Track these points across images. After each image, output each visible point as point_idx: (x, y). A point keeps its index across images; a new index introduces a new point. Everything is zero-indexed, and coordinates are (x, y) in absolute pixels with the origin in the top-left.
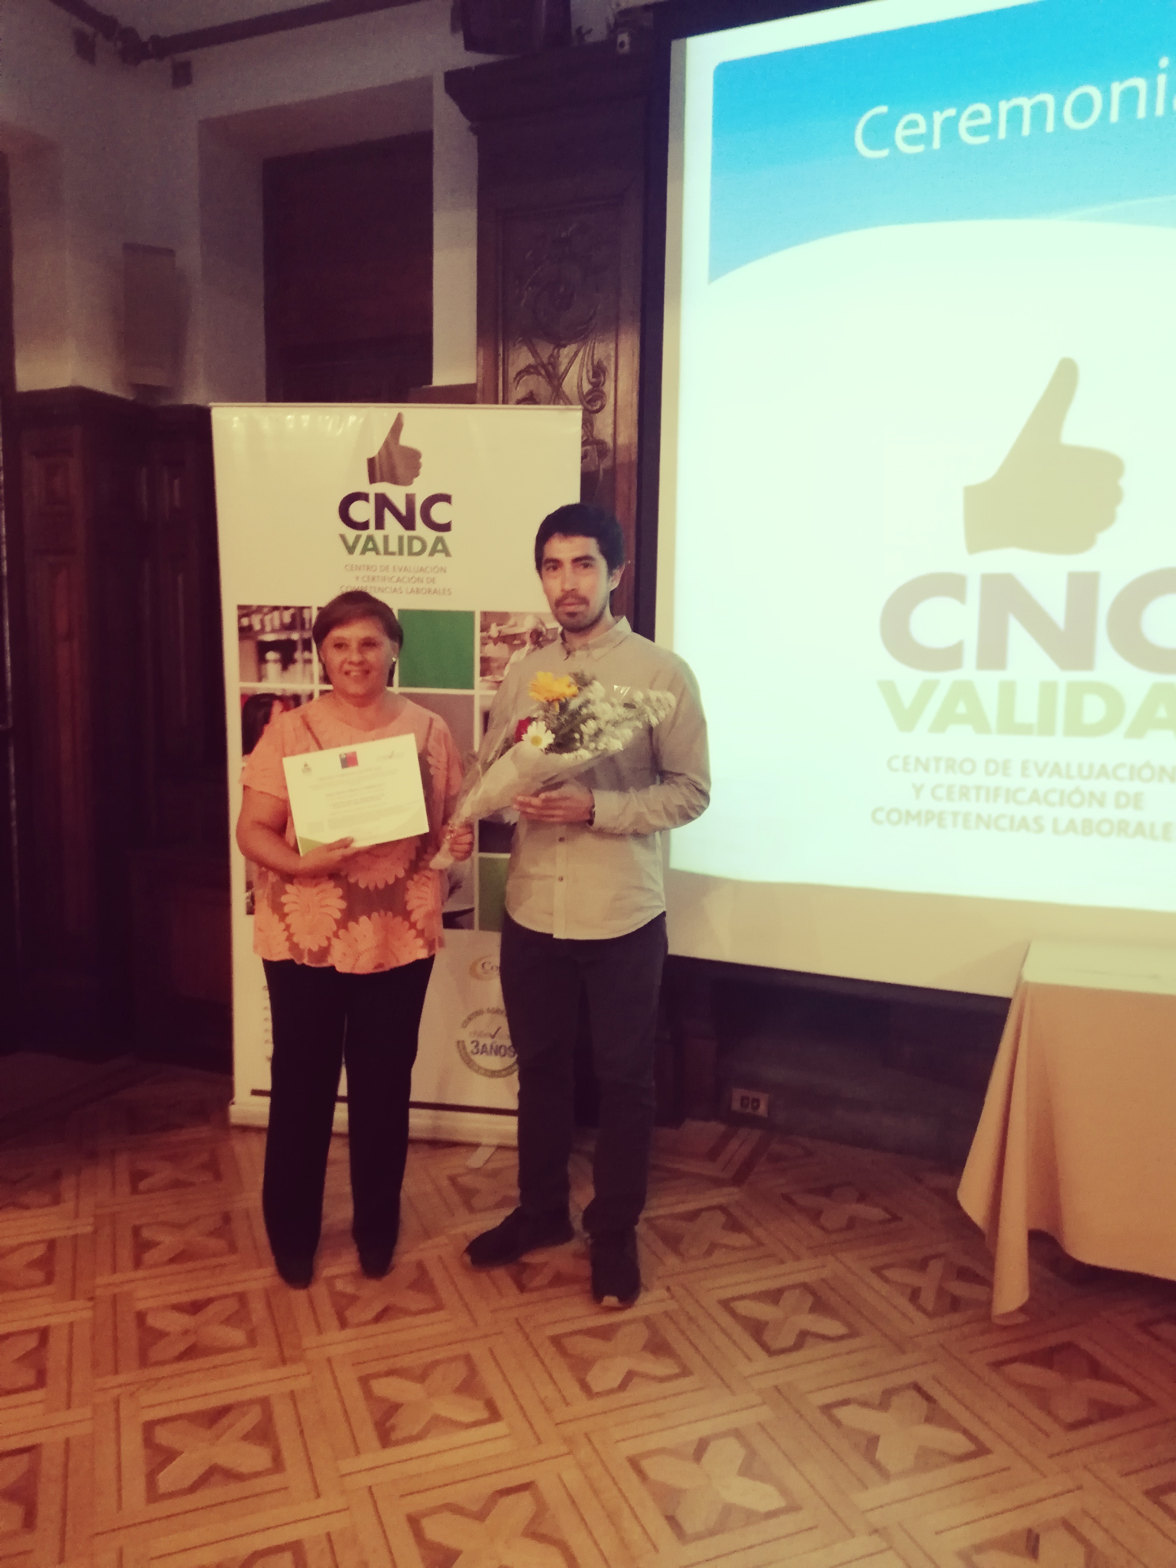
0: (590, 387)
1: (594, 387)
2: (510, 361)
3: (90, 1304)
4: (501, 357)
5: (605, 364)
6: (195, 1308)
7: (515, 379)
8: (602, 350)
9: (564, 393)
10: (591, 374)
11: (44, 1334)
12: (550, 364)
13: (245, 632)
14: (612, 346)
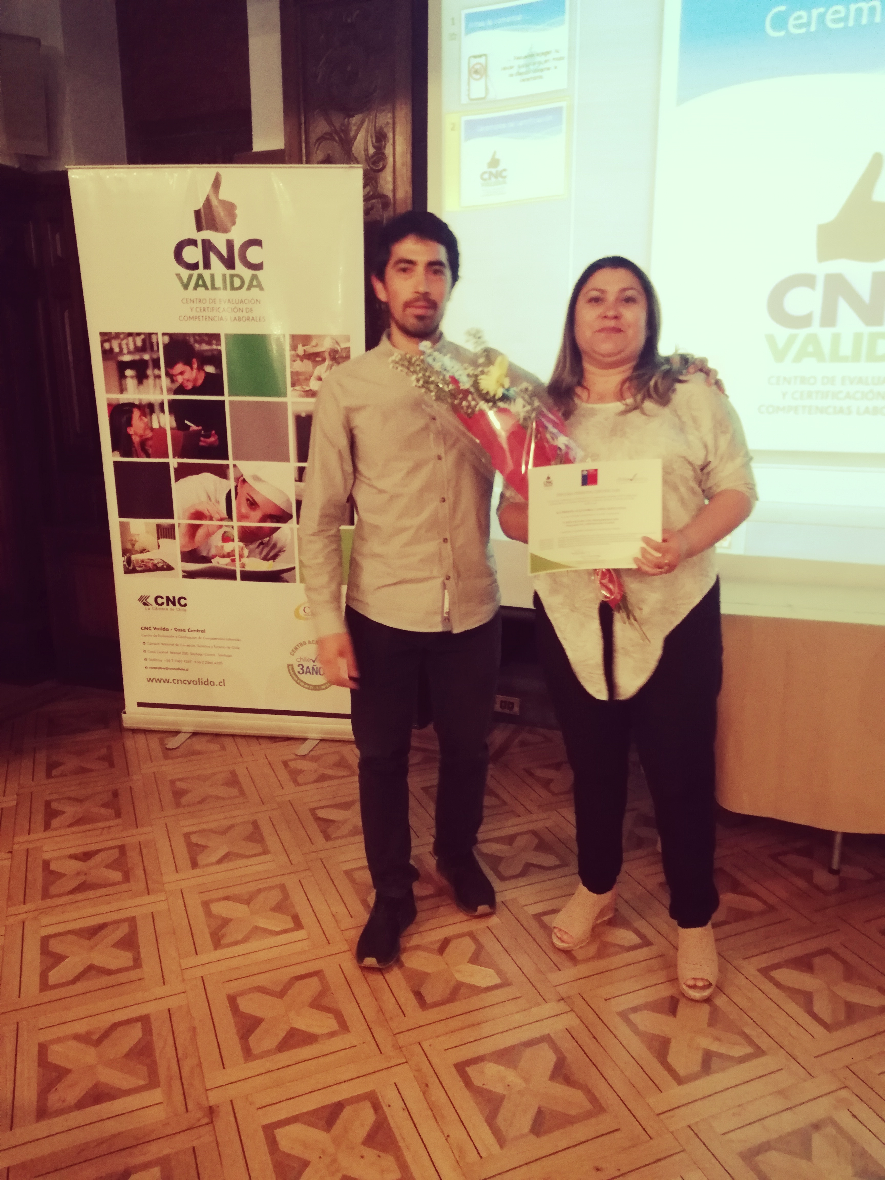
0: (374, 150)
1: (377, 150)
2: (311, 129)
4: (303, 127)
5: (385, 130)
6: (86, 856)
7: (316, 143)
8: (384, 119)
9: (353, 154)
10: (374, 140)
12: (342, 131)
13: (107, 354)
14: (390, 115)
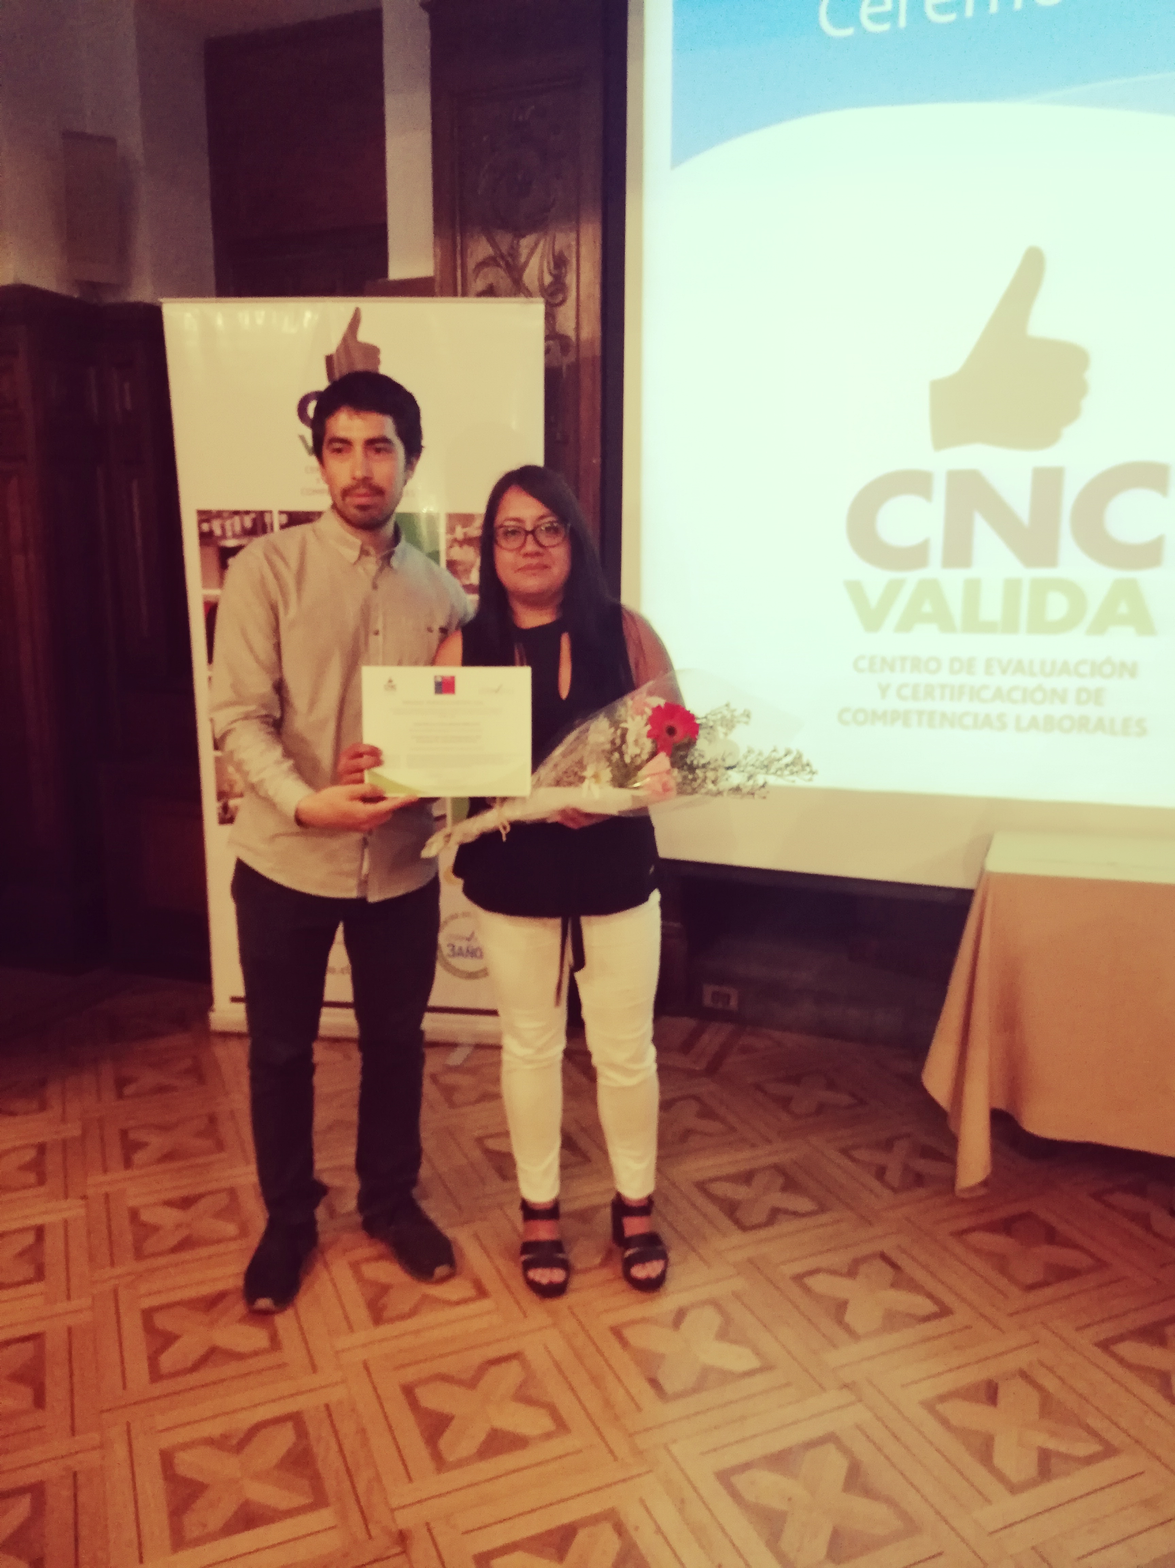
0: (552, 279)
1: (555, 279)
2: (469, 253)
3: (81, 1202)
4: (459, 248)
5: (566, 254)
7: (474, 270)
8: (563, 240)
9: (524, 284)
10: (552, 266)
11: (40, 1232)
12: (511, 255)
13: (206, 538)
14: (573, 235)
